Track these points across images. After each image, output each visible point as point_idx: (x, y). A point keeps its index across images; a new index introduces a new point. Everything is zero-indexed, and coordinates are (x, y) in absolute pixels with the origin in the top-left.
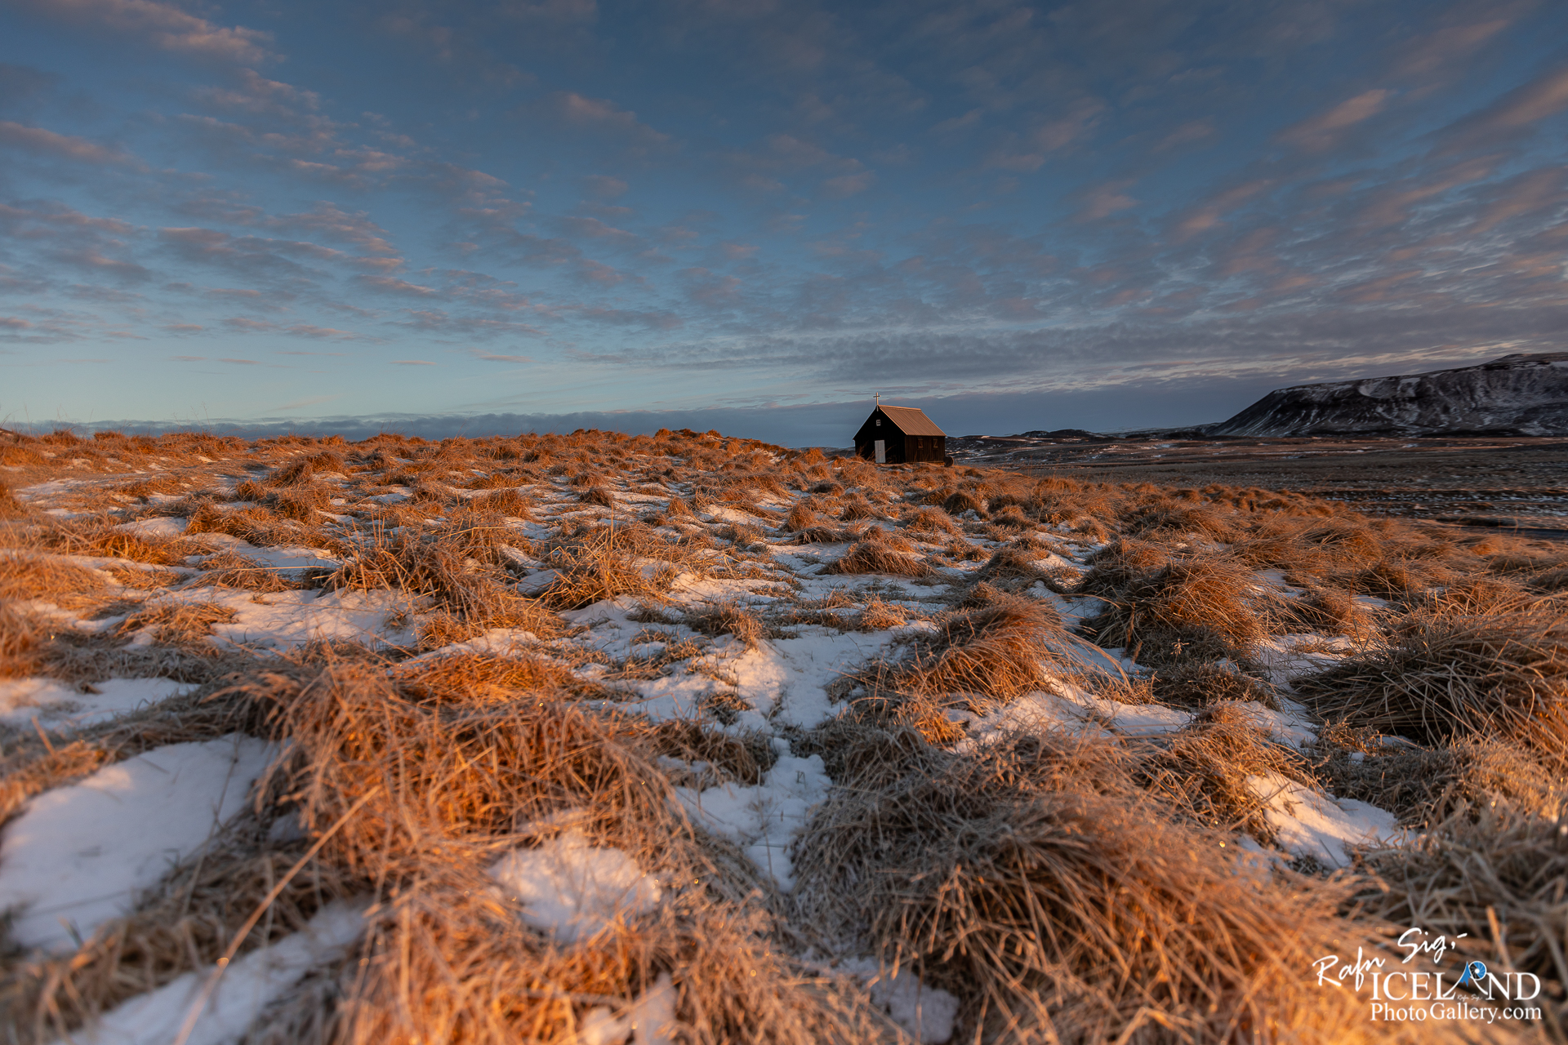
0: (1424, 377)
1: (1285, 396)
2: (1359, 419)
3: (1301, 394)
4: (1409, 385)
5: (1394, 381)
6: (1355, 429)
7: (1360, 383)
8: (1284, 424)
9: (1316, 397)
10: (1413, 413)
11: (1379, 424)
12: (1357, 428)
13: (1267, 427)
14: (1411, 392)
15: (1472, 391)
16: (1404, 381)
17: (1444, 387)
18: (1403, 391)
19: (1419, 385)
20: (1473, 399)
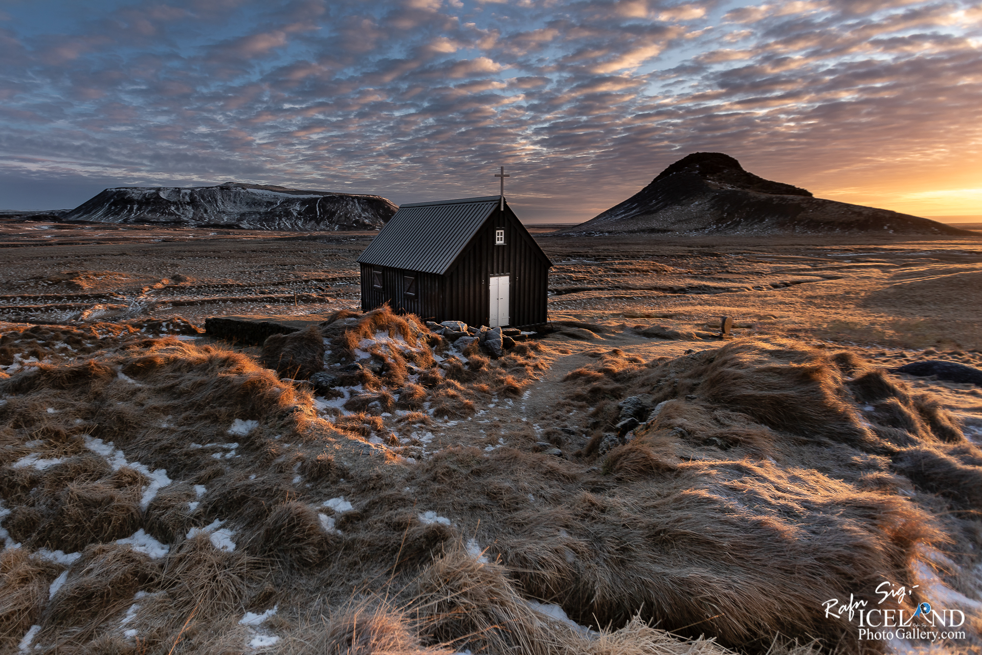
0: (192, 189)
1: (115, 194)
2: (162, 213)
3: (125, 193)
4: (186, 193)
5: (178, 191)
6: (161, 220)
7: (159, 189)
8: (117, 214)
9: (135, 196)
10: (190, 212)
11: (173, 218)
12: (162, 219)
13: (106, 215)
14: (187, 199)
15: (216, 201)
16: (183, 191)
17: (203, 197)
18: (183, 198)
19: (191, 194)
20: (217, 206)
